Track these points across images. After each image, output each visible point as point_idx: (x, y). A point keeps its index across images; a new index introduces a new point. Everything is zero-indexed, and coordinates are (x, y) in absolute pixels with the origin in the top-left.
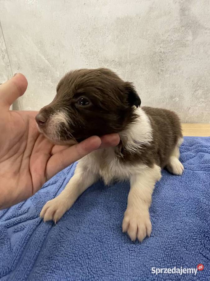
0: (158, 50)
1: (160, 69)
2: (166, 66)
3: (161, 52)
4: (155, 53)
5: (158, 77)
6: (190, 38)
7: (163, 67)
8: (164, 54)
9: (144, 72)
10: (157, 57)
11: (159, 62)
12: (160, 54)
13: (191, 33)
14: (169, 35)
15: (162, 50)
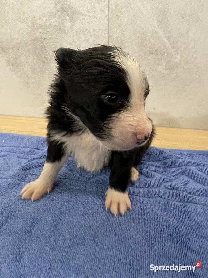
0: (38, 36)
1: (44, 57)
2: (49, 54)
3: (42, 38)
4: (36, 39)
5: (44, 65)
6: (68, 24)
7: (47, 55)
8: (45, 40)
9: (28, 59)
10: (38, 44)
11: (42, 49)
12: (41, 40)
13: (68, 19)
14: (46, 20)
15: (43, 36)
